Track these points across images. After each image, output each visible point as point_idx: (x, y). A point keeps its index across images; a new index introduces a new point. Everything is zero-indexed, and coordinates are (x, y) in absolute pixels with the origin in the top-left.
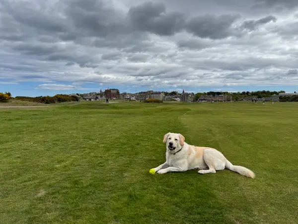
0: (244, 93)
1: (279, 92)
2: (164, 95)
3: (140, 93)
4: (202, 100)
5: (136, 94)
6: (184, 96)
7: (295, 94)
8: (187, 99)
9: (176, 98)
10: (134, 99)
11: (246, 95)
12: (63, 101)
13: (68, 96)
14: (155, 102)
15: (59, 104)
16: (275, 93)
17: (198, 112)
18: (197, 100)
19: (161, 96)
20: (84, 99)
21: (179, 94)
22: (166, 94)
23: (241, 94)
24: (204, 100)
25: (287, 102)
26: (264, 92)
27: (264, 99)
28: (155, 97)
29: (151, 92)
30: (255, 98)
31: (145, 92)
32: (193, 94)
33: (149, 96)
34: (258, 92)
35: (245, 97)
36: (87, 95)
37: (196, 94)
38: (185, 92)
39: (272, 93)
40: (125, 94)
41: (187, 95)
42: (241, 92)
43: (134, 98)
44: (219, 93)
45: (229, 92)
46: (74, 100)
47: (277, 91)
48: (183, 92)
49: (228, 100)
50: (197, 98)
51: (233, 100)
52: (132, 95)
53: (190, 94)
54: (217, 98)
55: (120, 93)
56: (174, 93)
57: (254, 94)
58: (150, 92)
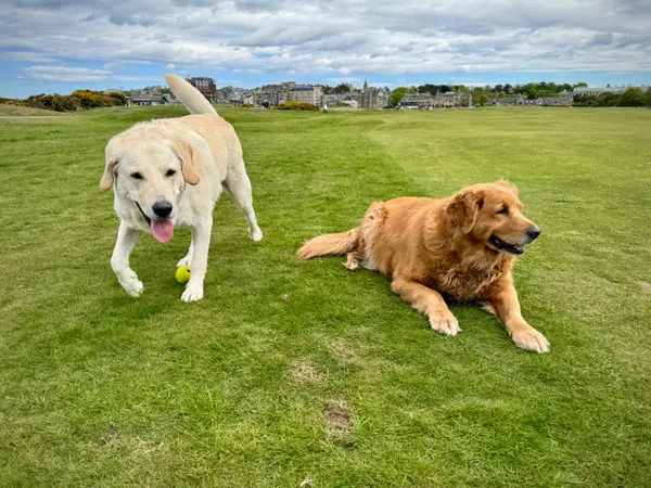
0: (498, 88)
1: (575, 86)
2: (321, 94)
3: (264, 88)
4: (406, 104)
5: (257, 89)
6: (367, 97)
7: (608, 90)
8: (373, 102)
9: (349, 99)
10: (251, 103)
11: (503, 93)
12: (94, 106)
13: (101, 93)
14: (303, 109)
15: (87, 112)
16: (567, 87)
17: (401, 126)
18: (395, 104)
19: (314, 95)
20: (135, 102)
21: (355, 90)
22: (326, 90)
23: (493, 91)
24: (411, 104)
25: (589, 109)
26: (543, 86)
27: (540, 101)
28: (301, 98)
29: (292, 86)
30: (521, 98)
31: (275, 86)
32: (388, 90)
33: (286, 94)
34: (530, 86)
35: (501, 96)
36: (139, 93)
37: (395, 91)
38: (369, 86)
39: (560, 89)
40: (227, 91)
41: (375, 92)
42: (493, 85)
43: (250, 101)
44: (444, 89)
45: (466, 85)
46: (118, 104)
47: (572, 84)
48: (365, 85)
49: (465, 105)
50: (396, 100)
51: (474, 103)
52: (247, 93)
53: (380, 90)
54: (441, 99)
55: (218, 88)
56: (343, 89)
57: (519, 90)
58: (287, 85)
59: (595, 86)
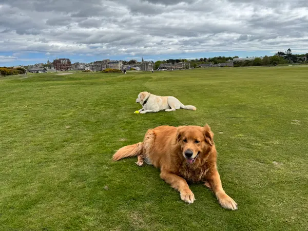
0: (201, 60)
1: (234, 58)
2: (122, 65)
3: (95, 63)
4: (162, 68)
5: (91, 63)
6: (144, 65)
7: (247, 59)
8: (147, 67)
9: (135, 66)
10: (89, 69)
11: (203, 61)
12: (8, 75)
13: (12, 68)
14: (114, 72)
15: (4, 77)
16: (230, 58)
17: (160, 79)
18: (157, 68)
19: (119, 65)
20: (30, 71)
21: (138, 63)
22: (125, 63)
23: (199, 61)
24: (164, 68)
25: (240, 67)
26: (220, 58)
27: (219, 65)
28: (113, 67)
29: (108, 62)
30: (211, 64)
31: (100, 62)
32: (153, 62)
33: (105, 65)
34: (215, 58)
35: (203, 63)
36: (32, 67)
37: (156, 63)
38: (144, 60)
39: (227, 59)
40: (77, 64)
41: (147, 63)
42: (199, 59)
43: (88, 69)
44: (178, 61)
45: (187, 59)
46: (21, 73)
47: (232, 57)
48: (143, 60)
49: (187, 68)
50: (157, 66)
51: (191, 66)
52: (86, 65)
53: (149, 62)
54: (176, 65)
55: (72, 63)
56: (133, 62)
57: (210, 60)
58: (106, 61)
59: (242, 57)
